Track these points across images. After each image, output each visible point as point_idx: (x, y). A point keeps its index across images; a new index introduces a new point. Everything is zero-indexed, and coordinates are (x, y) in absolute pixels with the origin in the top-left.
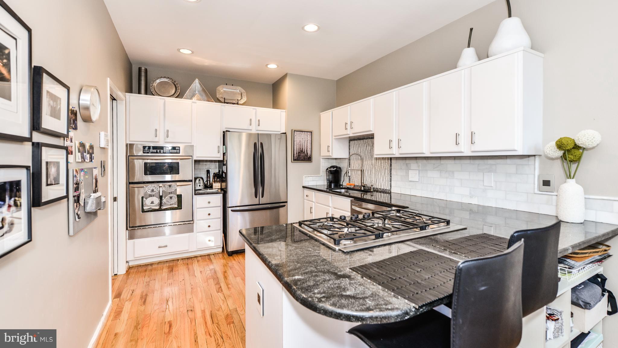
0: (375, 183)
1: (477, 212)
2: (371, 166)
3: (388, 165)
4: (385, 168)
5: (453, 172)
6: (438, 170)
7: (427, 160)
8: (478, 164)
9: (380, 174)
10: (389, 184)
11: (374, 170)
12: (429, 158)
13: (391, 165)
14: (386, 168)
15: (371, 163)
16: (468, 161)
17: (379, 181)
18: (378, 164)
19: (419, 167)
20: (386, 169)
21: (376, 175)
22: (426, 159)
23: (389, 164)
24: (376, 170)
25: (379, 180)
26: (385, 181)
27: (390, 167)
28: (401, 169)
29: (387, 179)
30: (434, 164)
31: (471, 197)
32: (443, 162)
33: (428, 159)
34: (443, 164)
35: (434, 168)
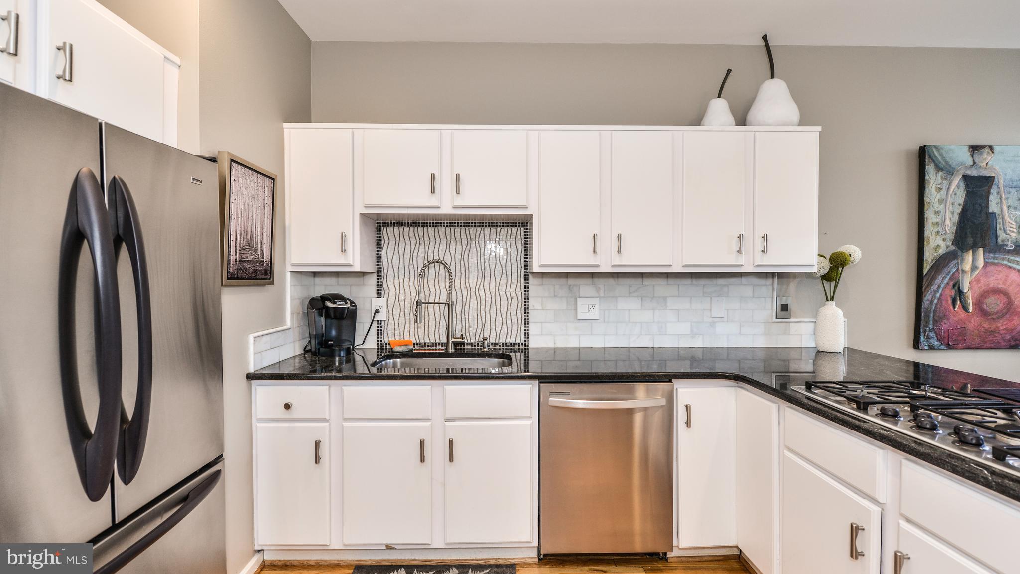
0: (479, 332)
1: (701, 357)
2: (465, 293)
3: (518, 289)
4: (508, 295)
5: (665, 299)
6: (638, 297)
7: (616, 279)
8: (704, 285)
9: (493, 309)
10: (523, 331)
11: (473, 301)
12: (619, 274)
13: (528, 288)
14: (514, 295)
15: (463, 285)
16: (688, 281)
17: (493, 327)
18: (487, 287)
19: (598, 290)
20: (512, 298)
21: (483, 312)
22: (613, 277)
23: (523, 287)
24: (483, 302)
25: (493, 324)
26: (510, 325)
27: (523, 293)
28: (555, 296)
29: (515, 320)
30: (630, 286)
31: (693, 335)
32: (647, 281)
33: (618, 277)
34: (646, 285)
35: (630, 293)
